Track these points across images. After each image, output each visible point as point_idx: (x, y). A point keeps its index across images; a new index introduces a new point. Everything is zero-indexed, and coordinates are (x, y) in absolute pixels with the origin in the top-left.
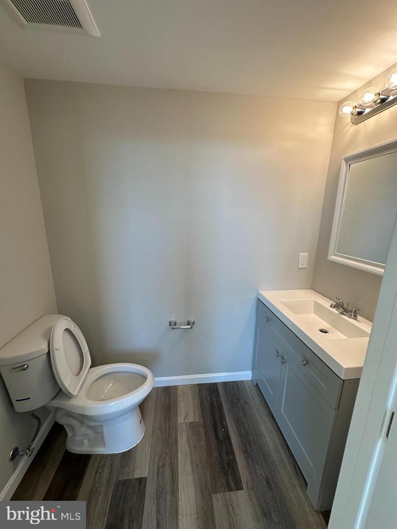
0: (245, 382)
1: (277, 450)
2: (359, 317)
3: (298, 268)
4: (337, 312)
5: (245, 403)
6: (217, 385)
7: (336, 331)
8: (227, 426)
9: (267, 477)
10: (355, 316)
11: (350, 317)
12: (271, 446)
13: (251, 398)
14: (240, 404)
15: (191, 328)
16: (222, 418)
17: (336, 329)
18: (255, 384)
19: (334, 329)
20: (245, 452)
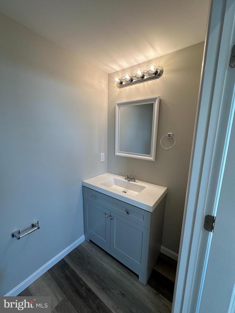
0: (82, 244)
1: (118, 271)
2: (136, 180)
3: (101, 162)
4: (127, 181)
5: (88, 258)
6: (64, 260)
7: (129, 190)
8: (85, 283)
9: (121, 292)
10: (135, 180)
11: (133, 182)
12: (114, 272)
13: (90, 252)
14: (86, 261)
15: (39, 228)
16: (79, 280)
17: (128, 189)
18: (89, 241)
19: (128, 190)
20: (103, 289)
